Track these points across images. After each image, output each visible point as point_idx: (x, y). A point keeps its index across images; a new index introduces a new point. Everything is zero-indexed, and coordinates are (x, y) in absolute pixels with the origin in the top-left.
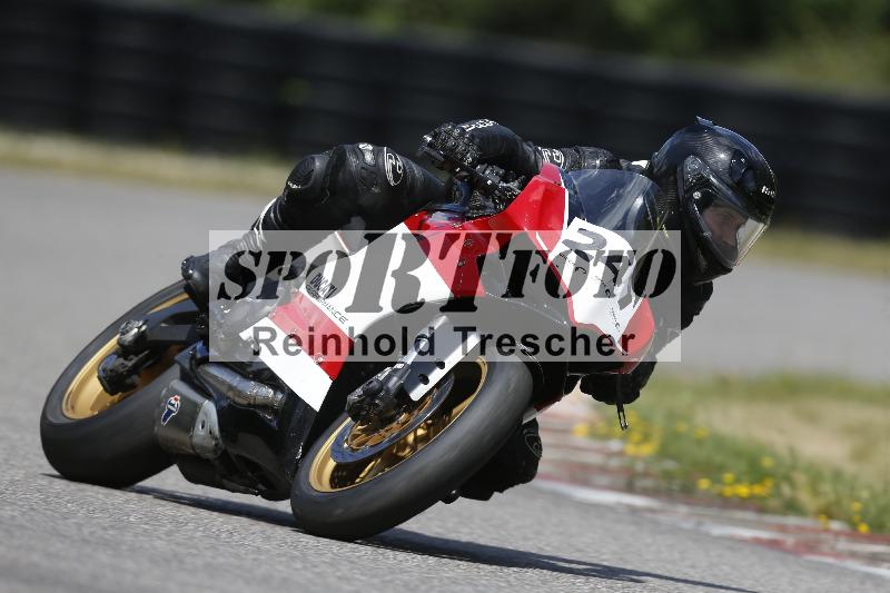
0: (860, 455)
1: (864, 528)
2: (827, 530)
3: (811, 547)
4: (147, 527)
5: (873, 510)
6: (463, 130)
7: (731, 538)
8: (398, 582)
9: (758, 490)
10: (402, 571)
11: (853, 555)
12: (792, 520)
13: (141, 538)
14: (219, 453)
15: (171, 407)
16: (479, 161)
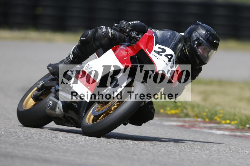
0: (205, 99)
1: (207, 120)
2: (197, 121)
3: (193, 126)
4: (8, 135)
5: (209, 114)
6: (129, 24)
7: (171, 125)
8: (79, 145)
9: (177, 111)
10: (80, 142)
11: (205, 127)
12: (187, 119)
13: (6, 138)
14: (63, 115)
15: (50, 104)
16: (130, 31)
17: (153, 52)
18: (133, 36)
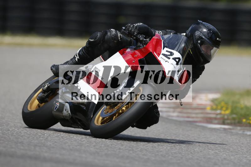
14: (70, 117)
16: (138, 34)
17: (161, 56)
18: (141, 39)
